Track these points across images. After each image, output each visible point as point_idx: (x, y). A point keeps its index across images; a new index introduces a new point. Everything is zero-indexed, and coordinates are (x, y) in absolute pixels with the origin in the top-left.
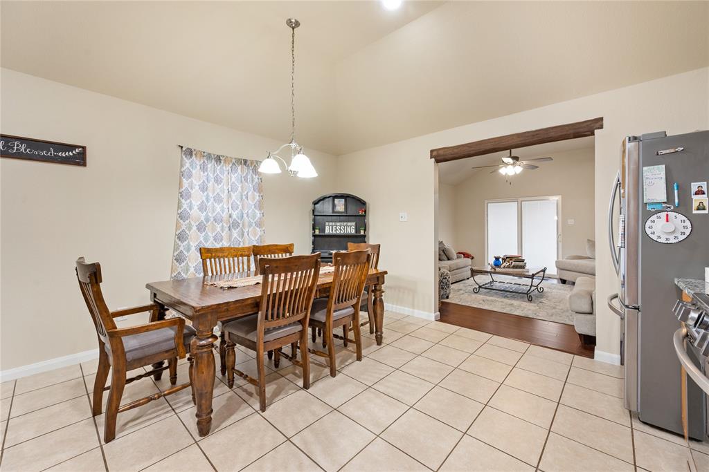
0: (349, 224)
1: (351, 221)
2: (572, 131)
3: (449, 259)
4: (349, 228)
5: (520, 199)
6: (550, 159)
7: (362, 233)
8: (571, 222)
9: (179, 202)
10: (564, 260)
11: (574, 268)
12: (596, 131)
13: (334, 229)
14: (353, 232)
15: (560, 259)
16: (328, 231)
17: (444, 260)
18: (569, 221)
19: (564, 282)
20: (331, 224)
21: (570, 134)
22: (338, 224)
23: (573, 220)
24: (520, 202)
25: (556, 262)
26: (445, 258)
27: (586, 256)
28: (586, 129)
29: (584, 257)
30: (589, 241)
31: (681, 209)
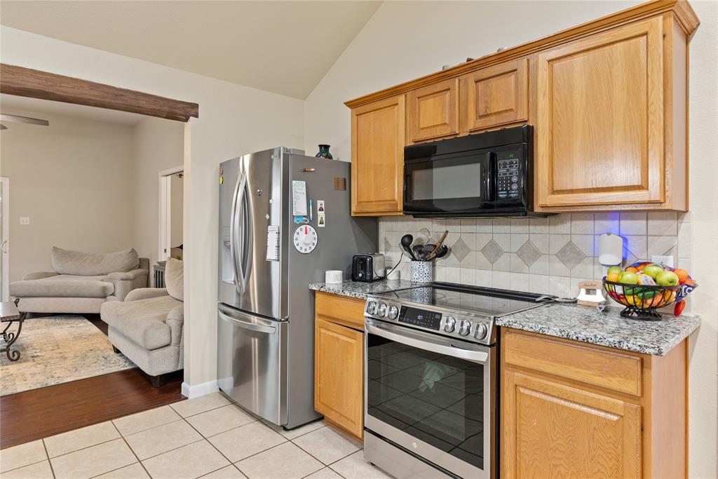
2: (166, 109)
6: (46, 123)
8: (25, 221)
11: (45, 291)
12: (191, 117)
18: (21, 219)
21: (164, 111)
23: (28, 219)
27: (53, 271)
28: (181, 112)
29: (50, 273)
30: (55, 249)
31: (313, 223)
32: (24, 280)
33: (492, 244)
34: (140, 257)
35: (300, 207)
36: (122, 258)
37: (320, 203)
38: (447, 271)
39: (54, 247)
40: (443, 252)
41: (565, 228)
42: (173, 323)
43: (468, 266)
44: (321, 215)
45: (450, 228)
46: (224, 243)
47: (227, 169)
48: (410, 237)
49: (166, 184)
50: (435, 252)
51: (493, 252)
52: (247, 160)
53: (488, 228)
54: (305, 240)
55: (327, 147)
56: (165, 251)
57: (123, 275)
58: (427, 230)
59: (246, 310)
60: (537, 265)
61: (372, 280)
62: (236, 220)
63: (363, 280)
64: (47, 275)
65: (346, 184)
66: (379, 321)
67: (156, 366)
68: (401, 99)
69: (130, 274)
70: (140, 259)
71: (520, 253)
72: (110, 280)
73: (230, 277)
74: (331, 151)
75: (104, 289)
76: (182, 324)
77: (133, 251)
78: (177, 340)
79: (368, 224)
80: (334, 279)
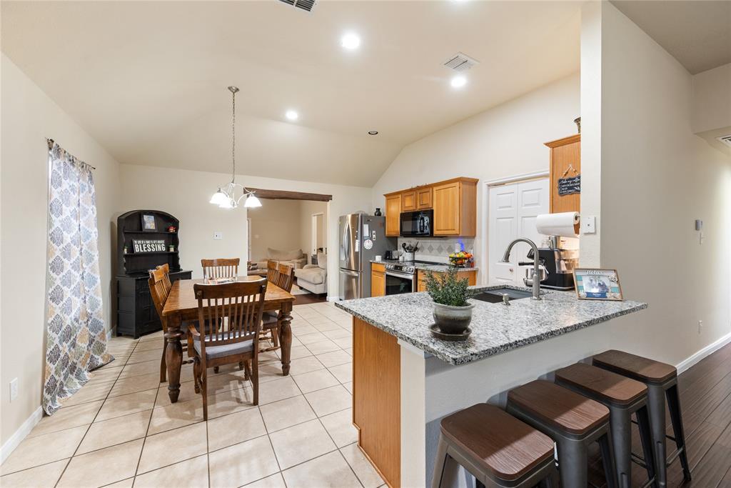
0: (159, 242)
1: (160, 239)
4: (160, 246)
7: (172, 250)
9: (50, 220)
12: (330, 200)
13: (144, 248)
14: (164, 249)
16: (137, 249)
20: (139, 242)
22: (148, 242)
28: (327, 198)
30: (269, 249)
31: (371, 239)
32: (260, 261)
33: (431, 246)
34: (303, 253)
35: (366, 233)
36: (296, 254)
37: (374, 232)
38: (418, 257)
40: (416, 249)
41: (448, 241)
42: (324, 276)
43: (424, 254)
44: (374, 236)
45: (420, 241)
46: (341, 246)
47: (342, 219)
48: (405, 244)
49: (314, 220)
50: (413, 250)
51: (431, 249)
52: (350, 216)
53: (429, 241)
54: (368, 245)
55: (379, 209)
56: (315, 250)
57: (297, 261)
58: (412, 242)
59: (349, 269)
60: (442, 253)
61: (392, 259)
62: (345, 236)
63: (389, 259)
65: (384, 225)
66: (389, 270)
67: (317, 290)
68: (400, 196)
69: (300, 261)
70: (303, 255)
71: (438, 249)
72: (293, 263)
73: (343, 258)
74: (381, 211)
76: (326, 276)
77: (299, 251)
78: (324, 282)
79: (393, 240)
80: (378, 258)
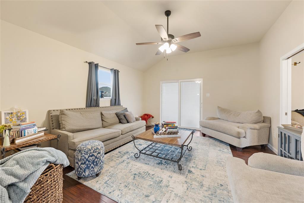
3: (128, 122)
5: (180, 81)
10: (204, 120)
15: (202, 120)
17: (125, 123)
18: (207, 94)
19: (204, 135)
23: (209, 94)
24: (180, 82)
25: (200, 121)
26: (125, 121)
27: (217, 117)
29: (216, 118)
34: (264, 115)
36: (251, 115)
39: (218, 106)
56: (286, 114)
57: (252, 126)
64: (214, 119)
70: (264, 117)
75: (239, 133)
77: (259, 111)
